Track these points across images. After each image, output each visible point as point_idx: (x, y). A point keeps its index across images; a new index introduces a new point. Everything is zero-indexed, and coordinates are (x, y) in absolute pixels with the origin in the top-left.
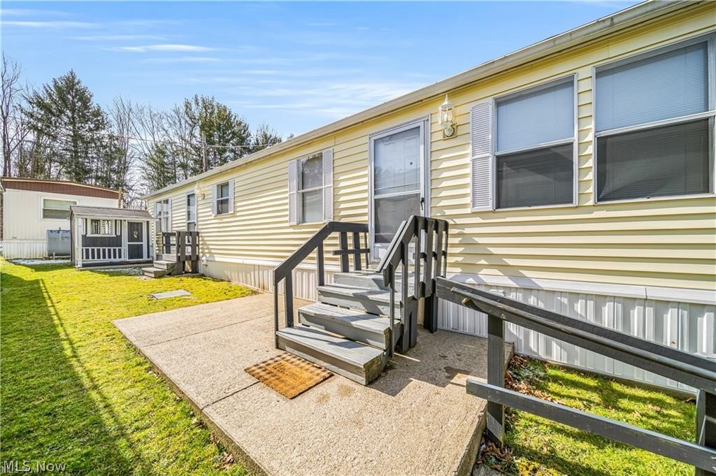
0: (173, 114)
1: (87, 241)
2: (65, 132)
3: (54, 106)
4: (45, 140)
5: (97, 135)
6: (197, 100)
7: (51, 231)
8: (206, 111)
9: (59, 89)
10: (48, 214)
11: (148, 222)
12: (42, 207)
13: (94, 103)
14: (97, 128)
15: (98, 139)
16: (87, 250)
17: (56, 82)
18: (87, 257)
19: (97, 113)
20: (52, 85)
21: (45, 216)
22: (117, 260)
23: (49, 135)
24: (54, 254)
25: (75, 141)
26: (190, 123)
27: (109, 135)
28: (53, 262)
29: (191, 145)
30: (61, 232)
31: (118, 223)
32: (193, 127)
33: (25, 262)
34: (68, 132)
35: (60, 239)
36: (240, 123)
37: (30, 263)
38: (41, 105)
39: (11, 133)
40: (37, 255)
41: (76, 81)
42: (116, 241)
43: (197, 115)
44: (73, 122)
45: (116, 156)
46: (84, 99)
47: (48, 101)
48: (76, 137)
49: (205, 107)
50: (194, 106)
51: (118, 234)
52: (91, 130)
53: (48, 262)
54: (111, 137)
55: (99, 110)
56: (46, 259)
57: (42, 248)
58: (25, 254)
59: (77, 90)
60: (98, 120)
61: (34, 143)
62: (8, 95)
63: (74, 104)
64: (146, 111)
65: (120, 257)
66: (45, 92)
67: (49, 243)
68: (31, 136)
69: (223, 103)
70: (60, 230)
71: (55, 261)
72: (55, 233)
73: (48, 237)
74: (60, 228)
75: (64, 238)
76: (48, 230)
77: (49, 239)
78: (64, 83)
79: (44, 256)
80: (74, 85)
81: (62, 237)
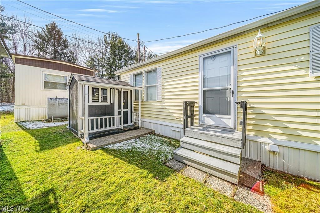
2: (51, 49)
3: (46, 37)
5: (65, 51)
7: (51, 99)
8: (113, 40)
9: (48, 29)
12: (44, 80)
13: (63, 37)
15: (66, 53)
16: (92, 120)
19: (65, 41)
20: (45, 28)
24: (53, 117)
25: (55, 54)
26: (106, 45)
27: (70, 52)
29: (106, 56)
31: (112, 91)
35: (57, 105)
38: (40, 37)
40: (40, 118)
41: (56, 26)
43: (109, 42)
44: (54, 45)
46: (59, 34)
47: (43, 34)
48: (55, 52)
50: (108, 37)
51: (112, 102)
55: (66, 39)
56: (47, 121)
58: (31, 116)
59: (56, 30)
63: (55, 37)
66: (42, 31)
70: (57, 97)
71: (53, 123)
72: (53, 100)
73: (48, 103)
74: (57, 96)
75: (60, 105)
76: (48, 98)
77: (49, 105)
78: (50, 26)
79: (45, 119)
80: (54, 28)
81: (59, 104)
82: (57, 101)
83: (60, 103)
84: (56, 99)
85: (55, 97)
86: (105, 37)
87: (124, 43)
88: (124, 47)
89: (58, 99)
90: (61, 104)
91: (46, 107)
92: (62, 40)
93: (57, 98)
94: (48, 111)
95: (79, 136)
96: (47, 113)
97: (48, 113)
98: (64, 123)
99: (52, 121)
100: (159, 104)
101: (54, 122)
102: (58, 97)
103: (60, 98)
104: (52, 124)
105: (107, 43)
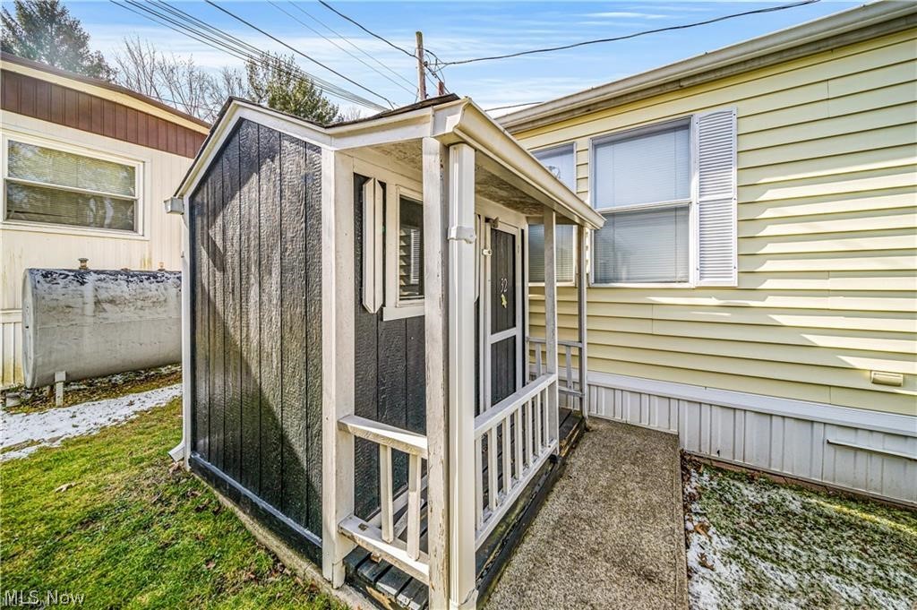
7: (47, 274)
12: (4, 173)
17: (20, 7)
21: (13, 213)
24: (60, 377)
30: (90, 278)
35: (90, 308)
41: (59, 9)
43: (265, 85)
55: (100, 61)
70: (84, 267)
71: (65, 413)
72: (62, 282)
73: (30, 299)
74: (84, 261)
75: (107, 306)
76: (31, 271)
77: (36, 309)
78: (35, 9)
79: (11, 384)
81: (97, 302)
82: (88, 290)
83: (103, 295)
84: (80, 275)
85: (77, 266)
86: (252, 67)
87: (314, 93)
88: (315, 107)
89: (95, 276)
90: (112, 302)
91: (19, 318)
92: (86, 63)
93: (88, 272)
94: (31, 343)
95: (333, 569)
96: (25, 353)
97: (31, 354)
98: (131, 404)
99: (59, 401)
100: (714, 301)
101: (66, 404)
102: (89, 265)
103: (102, 272)
104: (57, 424)
105: (256, 88)
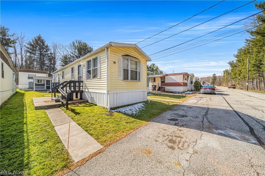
0: (70, 45)
1: (36, 85)
2: (38, 53)
3: (34, 45)
4: (32, 55)
5: (47, 53)
6: (76, 41)
8: (79, 44)
9: (36, 40)
10: (29, 78)
11: (51, 80)
12: (28, 76)
13: (46, 44)
14: (47, 51)
17: (35, 38)
18: (36, 88)
19: (47, 46)
20: (34, 39)
21: (28, 79)
22: (43, 89)
23: (33, 54)
26: (74, 48)
28: (30, 90)
29: (75, 55)
30: (32, 82)
31: (44, 80)
32: (75, 49)
33: (23, 90)
34: (39, 53)
36: (90, 47)
37: (24, 90)
38: (31, 45)
39: (23, 53)
40: (26, 88)
42: (44, 85)
43: (76, 46)
44: (40, 49)
45: (52, 59)
46: (43, 42)
47: (33, 44)
48: (41, 54)
49: (79, 43)
50: (75, 43)
51: (44, 83)
52: (45, 52)
53: (29, 90)
54: (51, 53)
56: (28, 89)
57: (27, 86)
58: (24, 88)
59: (41, 40)
60: (47, 49)
61: (29, 56)
62: (22, 42)
64: (61, 45)
65: (44, 89)
66: (32, 41)
67: (29, 85)
68: (28, 54)
69: (85, 42)
76: (29, 82)
80: (40, 38)
